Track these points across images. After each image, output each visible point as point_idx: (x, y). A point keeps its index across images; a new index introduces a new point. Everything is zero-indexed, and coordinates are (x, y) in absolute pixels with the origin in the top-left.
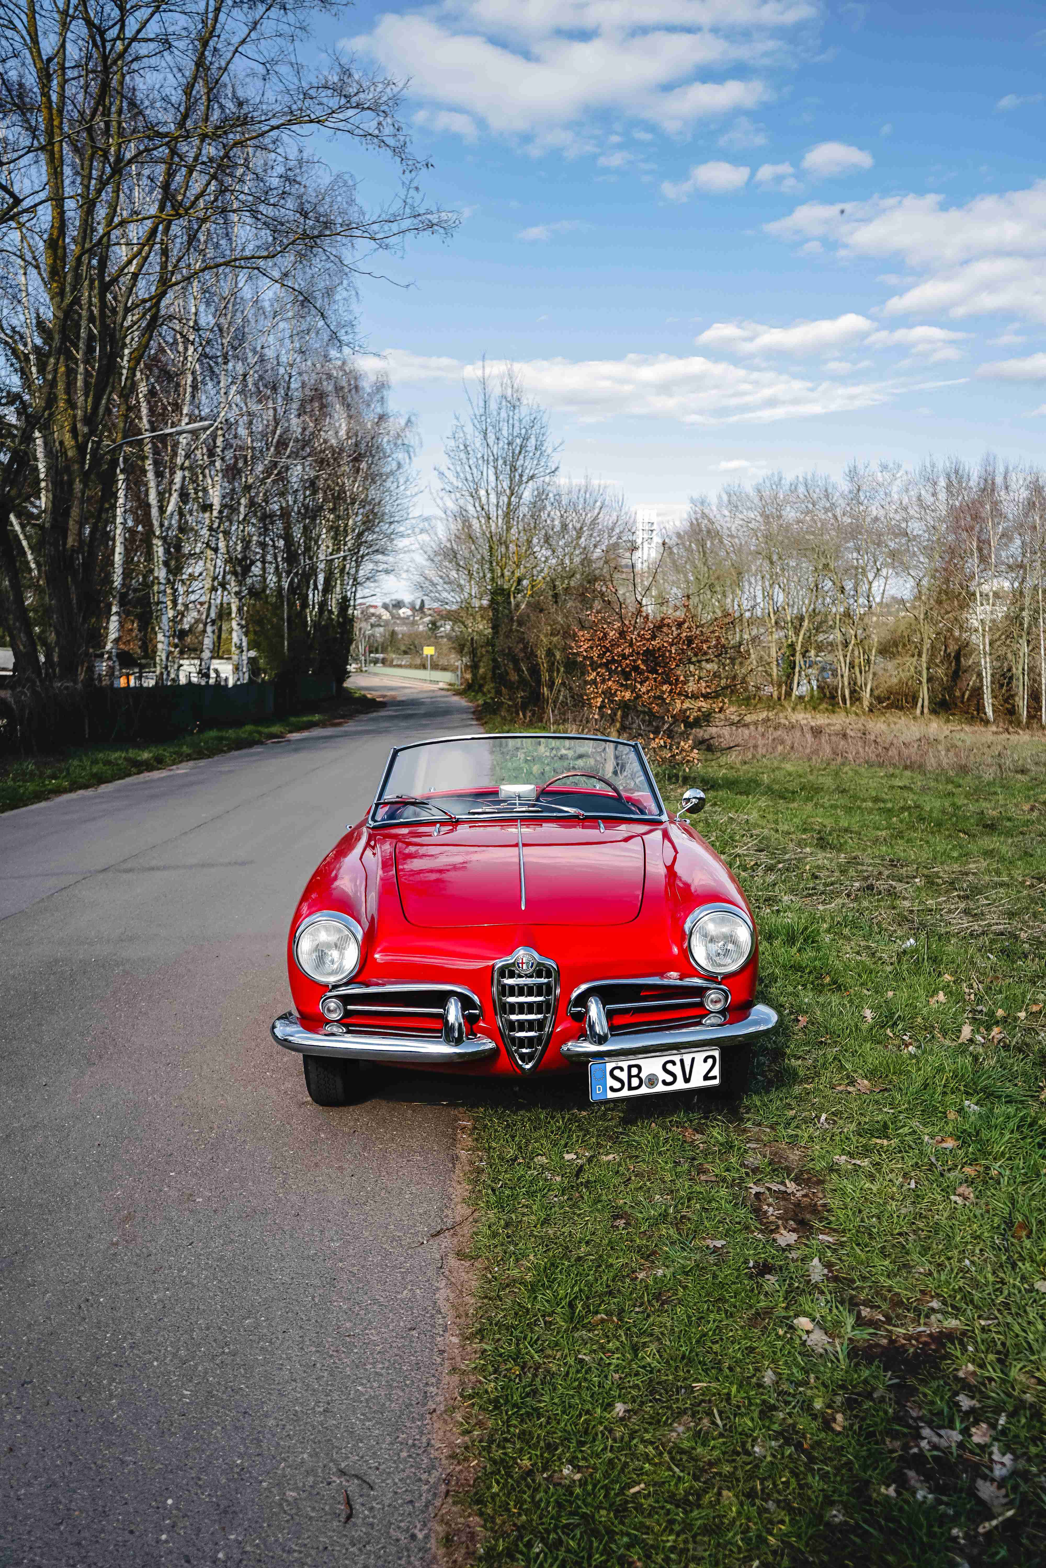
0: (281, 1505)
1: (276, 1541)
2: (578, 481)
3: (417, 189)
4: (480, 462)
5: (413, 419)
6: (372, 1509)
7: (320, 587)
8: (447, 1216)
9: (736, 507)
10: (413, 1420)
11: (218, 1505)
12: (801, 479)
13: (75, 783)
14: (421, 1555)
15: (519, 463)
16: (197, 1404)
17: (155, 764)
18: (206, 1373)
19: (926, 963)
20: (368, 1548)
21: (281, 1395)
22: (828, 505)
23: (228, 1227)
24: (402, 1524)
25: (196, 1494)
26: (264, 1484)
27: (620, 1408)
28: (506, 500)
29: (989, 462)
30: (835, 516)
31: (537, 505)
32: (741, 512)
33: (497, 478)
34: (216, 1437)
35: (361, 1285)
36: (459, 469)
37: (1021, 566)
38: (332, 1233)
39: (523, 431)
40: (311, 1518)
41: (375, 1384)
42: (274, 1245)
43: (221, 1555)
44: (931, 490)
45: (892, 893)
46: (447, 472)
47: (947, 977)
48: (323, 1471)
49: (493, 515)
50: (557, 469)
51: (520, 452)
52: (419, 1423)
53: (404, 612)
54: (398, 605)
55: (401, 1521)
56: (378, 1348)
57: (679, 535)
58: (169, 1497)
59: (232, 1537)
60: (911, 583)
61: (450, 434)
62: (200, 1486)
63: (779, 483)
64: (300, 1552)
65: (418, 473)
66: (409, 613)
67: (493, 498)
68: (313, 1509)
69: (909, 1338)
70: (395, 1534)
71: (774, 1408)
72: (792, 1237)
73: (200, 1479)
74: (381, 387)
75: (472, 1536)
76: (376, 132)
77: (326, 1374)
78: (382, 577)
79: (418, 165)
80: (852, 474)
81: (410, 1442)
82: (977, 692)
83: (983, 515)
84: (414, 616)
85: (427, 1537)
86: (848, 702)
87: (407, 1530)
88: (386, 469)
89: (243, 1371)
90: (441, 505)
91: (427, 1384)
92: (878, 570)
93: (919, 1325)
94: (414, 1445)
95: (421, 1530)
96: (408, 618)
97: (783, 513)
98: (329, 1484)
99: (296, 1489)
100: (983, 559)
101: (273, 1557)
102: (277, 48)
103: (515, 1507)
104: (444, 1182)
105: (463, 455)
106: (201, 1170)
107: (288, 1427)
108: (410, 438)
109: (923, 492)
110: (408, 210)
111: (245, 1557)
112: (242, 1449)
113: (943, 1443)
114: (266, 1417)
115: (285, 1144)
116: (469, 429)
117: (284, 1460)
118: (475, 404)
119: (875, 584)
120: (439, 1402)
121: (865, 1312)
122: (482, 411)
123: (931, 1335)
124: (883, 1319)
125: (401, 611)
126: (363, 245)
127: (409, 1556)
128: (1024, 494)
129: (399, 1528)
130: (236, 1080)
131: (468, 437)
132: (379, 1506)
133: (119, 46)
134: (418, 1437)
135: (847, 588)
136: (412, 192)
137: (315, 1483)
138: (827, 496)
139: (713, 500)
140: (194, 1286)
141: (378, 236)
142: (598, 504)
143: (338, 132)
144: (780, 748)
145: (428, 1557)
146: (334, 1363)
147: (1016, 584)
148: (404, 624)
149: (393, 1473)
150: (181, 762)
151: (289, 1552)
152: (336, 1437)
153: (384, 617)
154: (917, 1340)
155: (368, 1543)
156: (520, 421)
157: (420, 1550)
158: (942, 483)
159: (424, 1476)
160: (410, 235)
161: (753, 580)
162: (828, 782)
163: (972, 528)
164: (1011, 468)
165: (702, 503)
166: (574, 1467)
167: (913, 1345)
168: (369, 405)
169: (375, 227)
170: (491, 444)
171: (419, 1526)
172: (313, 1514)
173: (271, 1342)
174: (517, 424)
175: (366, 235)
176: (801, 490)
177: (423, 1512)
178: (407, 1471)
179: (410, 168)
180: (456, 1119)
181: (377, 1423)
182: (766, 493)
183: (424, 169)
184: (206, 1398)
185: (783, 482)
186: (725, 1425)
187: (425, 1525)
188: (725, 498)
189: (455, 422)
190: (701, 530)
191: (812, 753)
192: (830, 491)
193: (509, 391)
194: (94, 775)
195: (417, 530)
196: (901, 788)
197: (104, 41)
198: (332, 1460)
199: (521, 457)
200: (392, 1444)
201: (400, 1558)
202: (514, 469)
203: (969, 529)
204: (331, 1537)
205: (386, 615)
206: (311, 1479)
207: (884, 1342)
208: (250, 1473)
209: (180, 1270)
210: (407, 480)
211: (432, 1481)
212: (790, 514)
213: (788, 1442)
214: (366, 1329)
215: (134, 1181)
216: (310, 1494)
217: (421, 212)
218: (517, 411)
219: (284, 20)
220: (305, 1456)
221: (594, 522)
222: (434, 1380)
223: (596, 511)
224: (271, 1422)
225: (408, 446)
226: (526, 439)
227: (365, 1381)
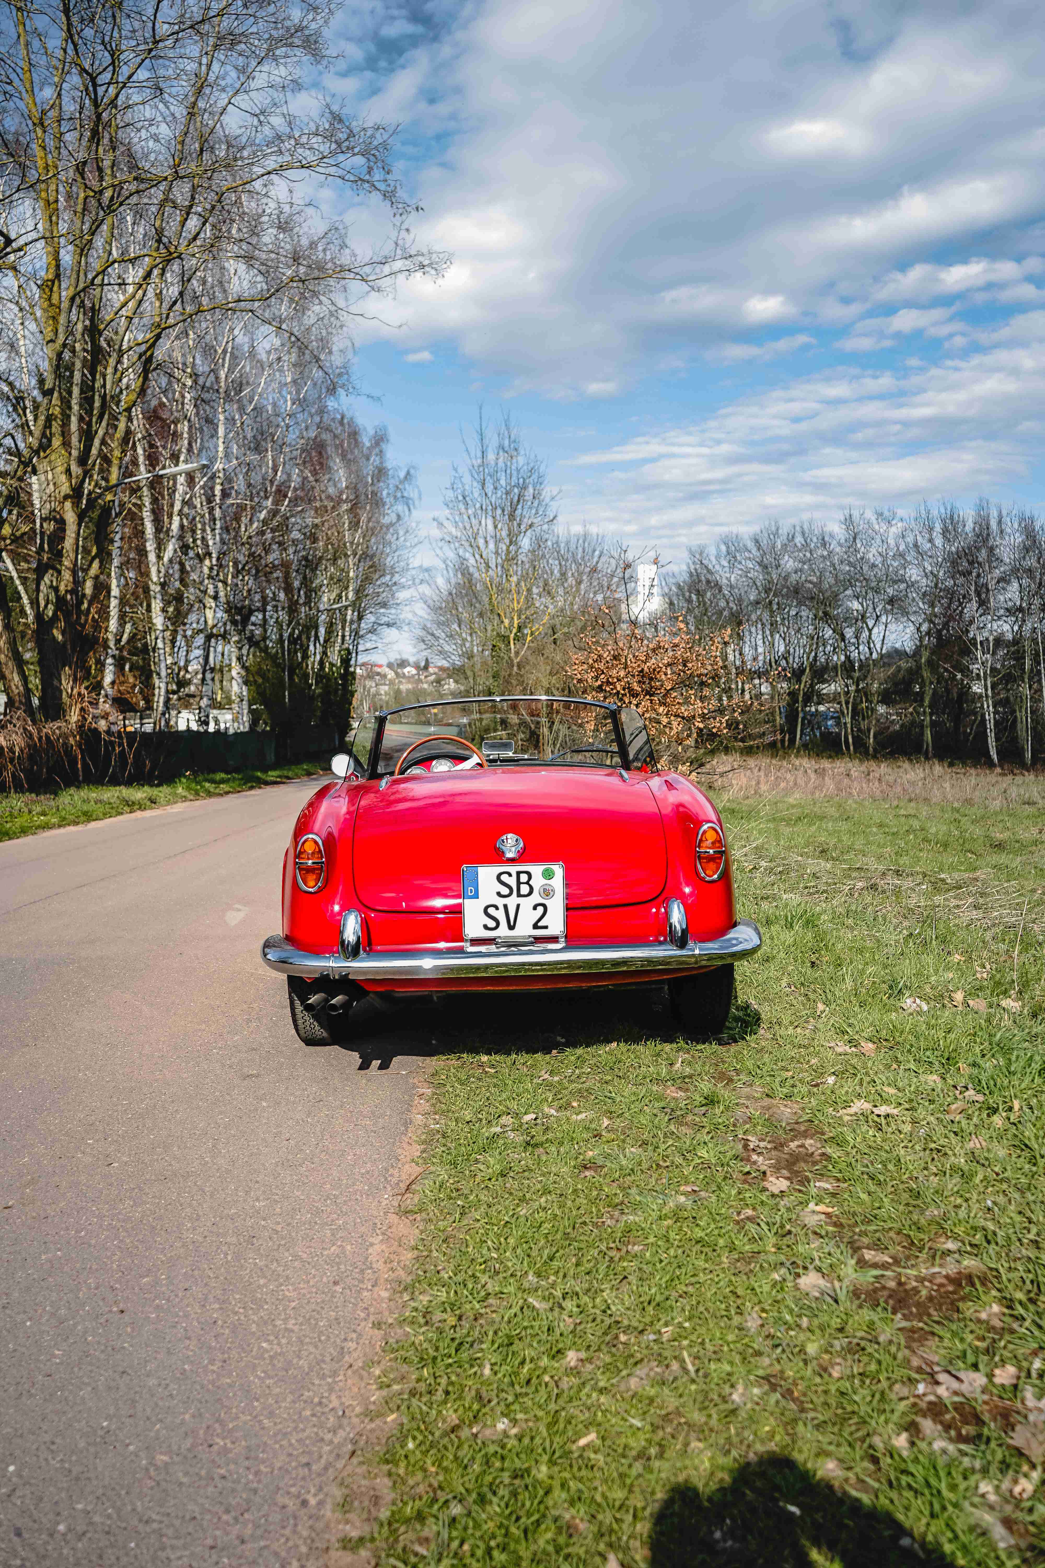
0: (147, 1470)
1: (134, 1510)
2: (577, 529)
3: (408, 230)
4: (479, 512)
5: (412, 471)
6: (257, 1473)
7: (322, 639)
8: (391, 1175)
9: (735, 557)
10: (323, 1377)
11: (70, 1471)
12: (798, 528)
13: (64, 819)
14: (311, 1522)
15: (518, 512)
16: (68, 1364)
17: (148, 803)
18: (85, 1332)
19: (934, 942)
20: (246, 1516)
21: (169, 1352)
22: (825, 553)
23: (141, 1189)
24: (293, 1490)
25: (46, 1460)
26: (131, 1448)
27: (572, 1357)
28: (504, 548)
29: (982, 507)
30: (834, 565)
31: (536, 553)
32: (740, 563)
33: (496, 527)
34: (83, 1399)
35: (283, 1242)
36: (457, 519)
37: (1020, 609)
38: (259, 1193)
39: (521, 480)
40: (181, 1484)
41: (284, 1341)
42: (190, 1205)
43: (61, 1528)
44: (927, 536)
45: (897, 892)
46: (446, 523)
47: (957, 957)
48: (205, 1433)
49: (492, 564)
50: (554, 518)
51: (519, 501)
52: (330, 1380)
53: (409, 670)
54: (403, 664)
55: (292, 1486)
56: (293, 1304)
57: (679, 587)
58: (12, 1464)
59: (80, 1506)
60: (911, 629)
61: (448, 485)
62: (52, 1451)
63: (776, 534)
64: (161, 1522)
65: (418, 523)
66: (414, 671)
67: (492, 546)
68: (186, 1474)
69: (921, 1280)
70: (281, 1500)
71: (758, 1354)
72: (783, 1184)
73: (53, 1443)
74: (380, 439)
75: (376, 1500)
76: (367, 177)
77: (227, 1331)
78: (386, 631)
79: (409, 209)
80: (849, 521)
81: (316, 1400)
82: (982, 735)
83: (980, 559)
84: (418, 674)
85: (321, 1503)
86: (852, 748)
87: (298, 1496)
88: (386, 520)
89: (129, 1329)
90: (441, 554)
91: (345, 1339)
92: (877, 617)
93: (933, 1265)
94: (320, 1403)
95: (315, 1495)
96: (413, 676)
97: (782, 562)
98: (210, 1446)
99: (169, 1452)
100: (982, 603)
101: (125, 1529)
102: (269, 99)
103: (433, 1465)
104: (394, 1143)
105: (462, 506)
106: (123, 1137)
107: (172, 1386)
108: (410, 491)
109: (919, 538)
110: (399, 252)
111: (90, 1528)
112: (112, 1410)
113: (965, 1388)
114: (148, 1376)
115: (221, 1113)
116: (467, 479)
117: (161, 1421)
118: (473, 455)
119: (875, 631)
120: (356, 1355)
121: (868, 1255)
122: (479, 461)
123: (947, 1277)
124: (890, 1261)
125: (406, 670)
126: (355, 286)
127: (296, 1525)
128: (1019, 539)
129: (288, 1493)
130: (179, 1057)
131: (467, 487)
132: (268, 1470)
133: (112, 90)
134: (326, 1394)
135: (848, 636)
136: (403, 234)
137: (194, 1446)
138: (824, 544)
139: (712, 551)
140: (90, 1246)
141: (370, 278)
142: (597, 553)
143: (330, 178)
144: (783, 785)
145: (320, 1525)
146: (239, 1319)
147: (1016, 628)
148: (409, 682)
149: (290, 1433)
150: (176, 803)
151: (147, 1522)
152: (227, 1397)
153: (389, 677)
154: (930, 1282)
155: (247, 1510)
156: (518, 471)
157: (310, 1517)
158: (938, 527)
159: (329, 1436)
160: (401, 277)
161: (753, 629)
162: (832, 811)
163: (970, 573)
164: (1004, 513)
165: (701, 554)
166: (511, 1421)
167: (926, 1287)
168: (368, 459)
169: (367, 269)
170: (490, 495)
171: (313, 1490)
172: (185, 1480)
173: (168, 1300)
174: (515, 473)
175: (358, 277)
176: (799, 540)
177: (319, 1475)
178: (308, 1431)
179: (400, 211)
180: (414, 1087)
181: (279, 1380)
182: (764, 543)
183: (414, 213)
184: (80, 1359)
185: (780, 531)
186: (697, 1371)
187: (320, 1489)
188: (723, 548)
189: (453, 473)
190: (700, 581)
191: (815, 788)
192: (826, 539)
193: (506, 442)
194: (85, 813)
195: (417, 581)
196: (906, 816)
197: (95, 86)
198: (218, 1421)
199: (520, 507)
200: (294, 1402)
201: (284, 1527)
202: (512, 517)
203: (966, 574)
204: (202, 1505)
205: (391, 675)
206: (189, 1442)
207: (892, 1284)
208: (116, 1436)
209: (78, 1231)
210: (407, 531)
211: (336, 1441)
212: (789, 564)
213: (774, 1387)
214: (282, 1285)
215: (46, 1149)
216: (185, 1457)
217: (413, 253)
218: (514, 460)
219: (276, 72)
220: (187, 1417)
221: (594, 570)
222: (354, 1336)
223: (595, 559)
224: (152, 1382)
225: (408, 499)
226: (524, 488)
227: (272, 1338)
